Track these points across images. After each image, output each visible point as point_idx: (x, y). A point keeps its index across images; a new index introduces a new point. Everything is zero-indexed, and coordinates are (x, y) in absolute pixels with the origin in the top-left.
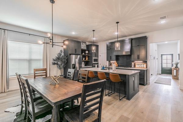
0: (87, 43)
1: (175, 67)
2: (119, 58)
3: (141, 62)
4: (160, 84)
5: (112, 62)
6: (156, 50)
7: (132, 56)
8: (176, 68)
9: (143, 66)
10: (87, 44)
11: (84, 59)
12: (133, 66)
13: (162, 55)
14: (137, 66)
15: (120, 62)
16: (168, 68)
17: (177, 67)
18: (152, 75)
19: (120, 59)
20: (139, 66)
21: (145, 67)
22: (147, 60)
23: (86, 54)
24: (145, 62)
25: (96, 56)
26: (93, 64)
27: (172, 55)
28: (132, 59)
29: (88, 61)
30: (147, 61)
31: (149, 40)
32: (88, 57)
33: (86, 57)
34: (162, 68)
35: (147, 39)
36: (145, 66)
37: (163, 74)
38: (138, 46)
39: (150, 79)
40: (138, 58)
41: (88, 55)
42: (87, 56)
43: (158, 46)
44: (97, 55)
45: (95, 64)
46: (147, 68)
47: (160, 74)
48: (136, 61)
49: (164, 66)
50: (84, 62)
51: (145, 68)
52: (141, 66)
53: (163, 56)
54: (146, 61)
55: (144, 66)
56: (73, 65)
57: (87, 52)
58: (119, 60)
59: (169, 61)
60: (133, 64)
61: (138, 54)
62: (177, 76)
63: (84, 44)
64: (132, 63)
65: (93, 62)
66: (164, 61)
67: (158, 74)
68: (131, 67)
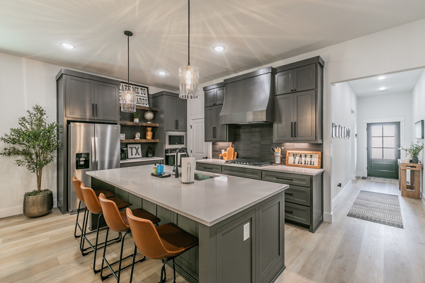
0: (150, 88)
1: (411, 161)
2: (240, 135)
3: (305, 145)
4: (367, 219)
5: (221, 144)
6: (353, 112)
7: (275, 126)
8: (412, 164)
9: (308, 159)
10: (153, 91)
11: (138, 136)
12: (278, 160)
13: (369, 125)
14: (291, 160)
15: (241, 145)
17: (415, 160)
18: (340, 185)
19: (244, 136)
20: (297, 158)
21: (316, 164)
22: (322, 138)
23: (148, 121)
24: (318, 146)
25: (177, 128)
26: (167, 151)
27: (398, 124)
28: (275, 139)
29: (153, 141)
30: (322, 145)
31: (329, 74)
32: (154, 129)
33: (147, 131)
34: (369, 160)
35: (322, 67)
36: (316, 160)
37: (372, 178)
38: (293, 91)
39: (333, 201)
40: (294, 134)
41: (153, 125)
42: (149, 129)
43: (359, 99)
44: (181, 124)
45: (173, 151)
46: (322, 167)
47: (364, 178)
48: (288, 145)
49: (376, 154)
50: (140, 146)
51: (315, 168)
52: (303, 159)
53: (373, 128)
54: (320, 142)
55: (313, 160)
56: (79, 155)
57: (149, 115)
58: (240, 140)
59: (390, 142)
60: (278, 152)
61: (294, 119)
62: (416, 188)
63: (140, 91)
64: (276, 150)
65: (168, 146)
66: (376, 142)
67: (358, 178)
68: (272, 163)
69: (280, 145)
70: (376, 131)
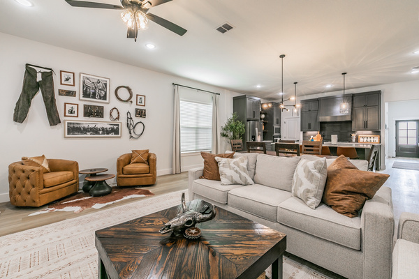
2: (325, 127)
3: (370, 132)
5: (309, 133)
7: (354, 123)
9: (372, 139)
12: (354, 140)
13: (397, 122)
14: (361, 140)
15: (326, 133)
16: (409, 146)
19: (328, 128)
20: (365, 139)
21: (377, 141)
22: (380, 129)
23: (262, 119)
24: (377, 133)
25: (278, 124)
27: (418, 122)
28: (353, 129)
30: (380, 132)
31: (384, 98)
32: (265, 124)
34: (397, 146)
36: (377, 139)
37: (400, 158)
38: (365, 106)
40: (365, 126)
44: (279, 121)
45: (277, 137)
46: (380, 143)
47: (393, 157)
48: (359, 132)
49: (402, 142)
51: (376, 143)
52: (369, 139)
55: (375, 139)
56: (253, 137)
57: (263, 116)
58: (325, 130)
59: (412, 133)
60: (354, 136)
61: (365, 119)
64: (353, 135)
65: (275, 134)
66: (401, 133)
68: (351, 141)
69: (354, 132)
70: (401, 125)
